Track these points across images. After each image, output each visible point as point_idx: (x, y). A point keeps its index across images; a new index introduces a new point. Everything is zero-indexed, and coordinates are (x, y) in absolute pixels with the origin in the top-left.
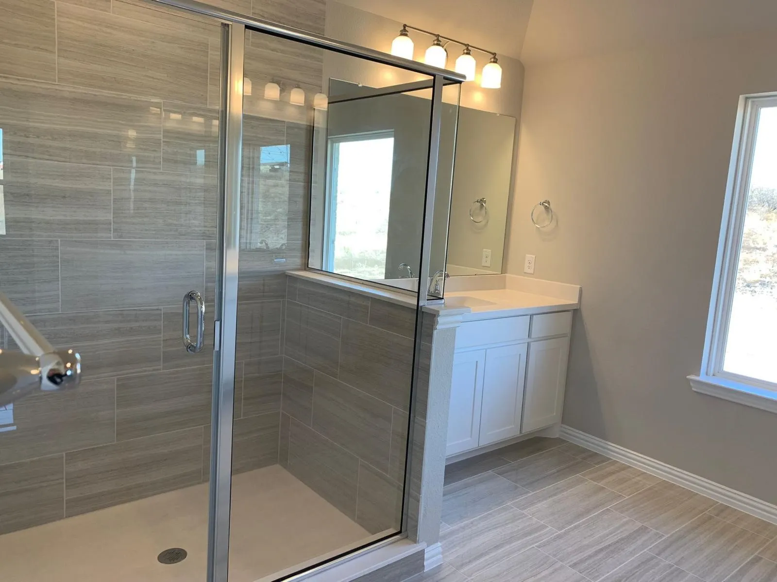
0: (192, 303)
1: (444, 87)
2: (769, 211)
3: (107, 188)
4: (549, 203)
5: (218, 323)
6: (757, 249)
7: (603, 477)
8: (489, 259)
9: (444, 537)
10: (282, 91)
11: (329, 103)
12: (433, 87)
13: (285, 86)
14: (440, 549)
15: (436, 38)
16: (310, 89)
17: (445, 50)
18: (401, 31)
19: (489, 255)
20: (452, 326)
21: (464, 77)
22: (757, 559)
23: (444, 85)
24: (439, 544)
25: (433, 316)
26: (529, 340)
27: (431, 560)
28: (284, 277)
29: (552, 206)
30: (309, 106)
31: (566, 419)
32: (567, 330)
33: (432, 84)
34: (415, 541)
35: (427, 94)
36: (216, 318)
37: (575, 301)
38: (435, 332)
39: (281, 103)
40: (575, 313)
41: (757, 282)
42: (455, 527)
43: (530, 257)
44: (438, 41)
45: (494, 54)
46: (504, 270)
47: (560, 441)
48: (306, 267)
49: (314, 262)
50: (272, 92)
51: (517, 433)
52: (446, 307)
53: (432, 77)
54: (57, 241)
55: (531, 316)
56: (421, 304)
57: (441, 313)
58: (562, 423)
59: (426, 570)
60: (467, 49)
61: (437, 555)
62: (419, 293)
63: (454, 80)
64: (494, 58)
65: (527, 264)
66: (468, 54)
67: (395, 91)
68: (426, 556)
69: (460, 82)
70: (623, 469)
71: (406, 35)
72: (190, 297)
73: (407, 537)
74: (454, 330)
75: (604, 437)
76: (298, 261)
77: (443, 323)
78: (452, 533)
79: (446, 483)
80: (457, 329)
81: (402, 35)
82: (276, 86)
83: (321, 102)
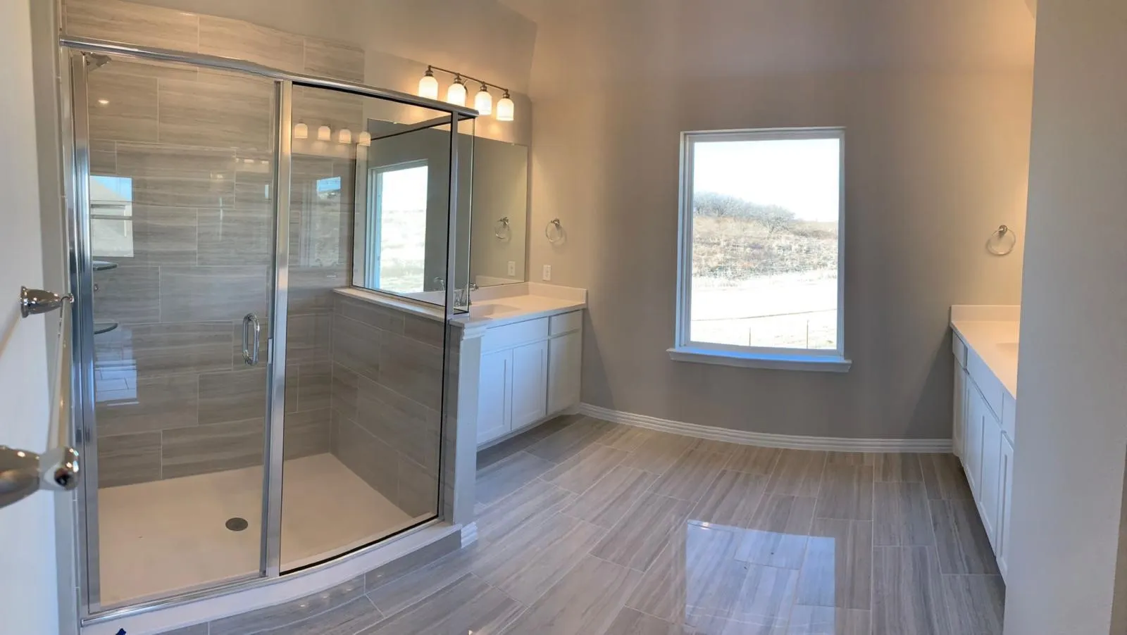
0: (250, 323)
1: (459, 122)
2: (719, 216)
3: (194, 225)
4: (558, 221)
5: (270, 341)
6: (715, 244)
7: (615, 440)
8: (514, 270)
9: (479, 516)
10: (332, 132)
11: (372, 140)
12: (451, 122)
13: (334, 129)
14: (476, 528)
15: (456, 77)
16: (355, 130)
17: (465, 88)
18: (427, 72)
19: (513, 266)
20: (476, 336)
21: (477, 112)
22: (724, 472)
23: (459, 120)
24: (474, 523)
25: (460, 328)
26: (549, 338)
27: (467, 538)
28: (332, 294)
29: (561, 224)
30: (354, 144)
31: (584, 397)
32: (579, 325)
33: (450, 120)
34: (452, 523)
35: (447, 127)
36: (269, 336)
37: (584, 302)
38: (462, 343)
39: (332, 142)
40: (584, 311)
41: (717, 267)
42: (490, 505)
43: (547, 267)
44: (458, 79)
45: (506, 90)
46: (526, 279)
47: (580, 416)
48: (351, 285)
49: (357, 280)
50: (324, 133)
51: (543, 415)
52: (472, 320)
53: (450, 114)
54: (158, 268)
55: (550, 317)
56: (448, 318)
57: (466, 325)
58: (581, 401)
59: (463, 547)
60: (484, 86)
61: (472, 533)
62: (446, 307)
63: (469, 115)
64: (507, 94)
65: (545, 273)
66: (485, 90)
67: (425, 126)
68: (462, 535)
69: (474, 117)
70: (629, 429)
71: (431, 75)
72: (248, 318)
73: (444, 520)
74: (479, 339)
75: (613, 408)
76: (343, 280)
77: (468, 334)
78: (487, 512)
79: (478, 467)
80: (482, 338)
81: (427, 75)
82: (327, 127)
83: (365, 139)
